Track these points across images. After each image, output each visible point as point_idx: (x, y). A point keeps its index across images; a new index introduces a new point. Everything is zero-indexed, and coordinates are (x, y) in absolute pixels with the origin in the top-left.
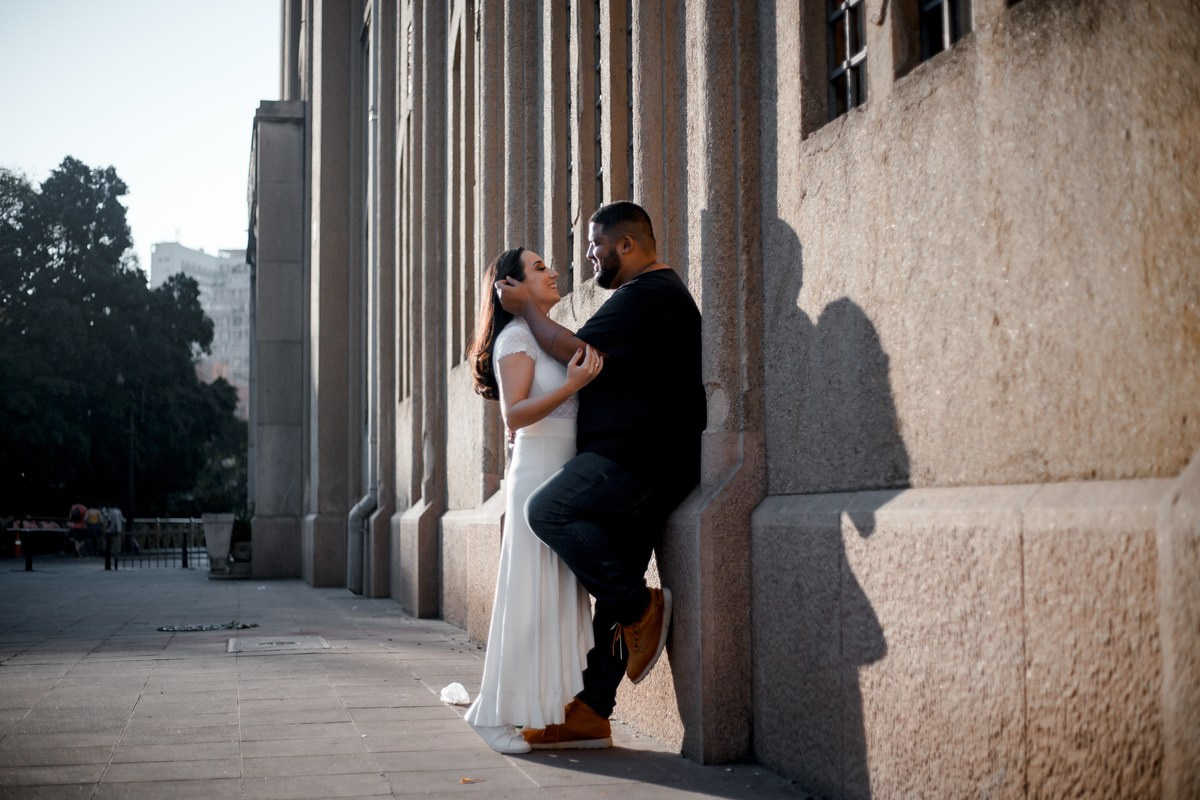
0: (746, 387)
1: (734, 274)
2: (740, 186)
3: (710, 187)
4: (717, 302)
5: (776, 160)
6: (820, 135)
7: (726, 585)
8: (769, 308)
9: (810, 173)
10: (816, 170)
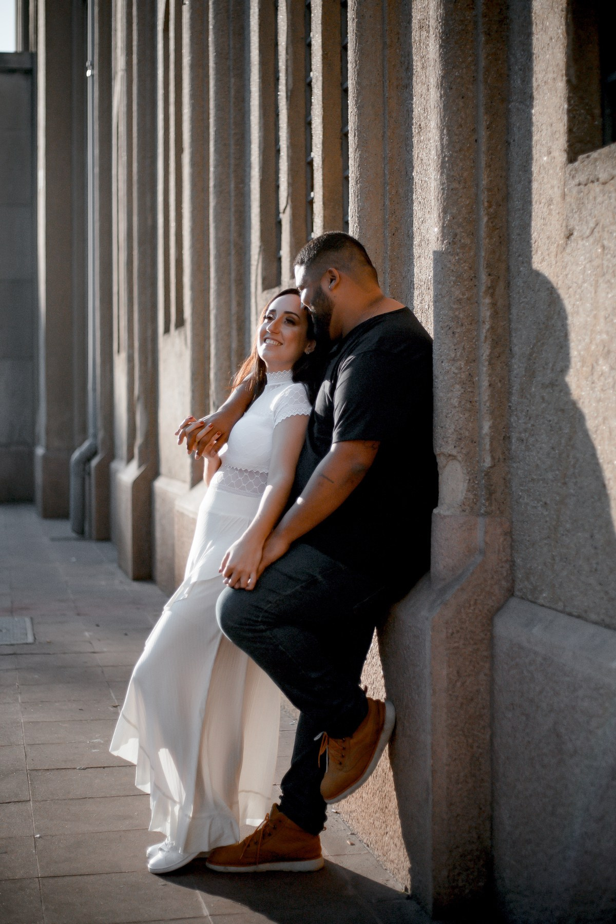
0: (488, 462)
1: (475, 321)
2: (482, 213)
3: (445, 211)
4: (453, 355)
5: (530, 182)
6: (596, 160)
7: (462, 704)
8: (518, 367)
9: (579, 209)
10: (589, 206)
